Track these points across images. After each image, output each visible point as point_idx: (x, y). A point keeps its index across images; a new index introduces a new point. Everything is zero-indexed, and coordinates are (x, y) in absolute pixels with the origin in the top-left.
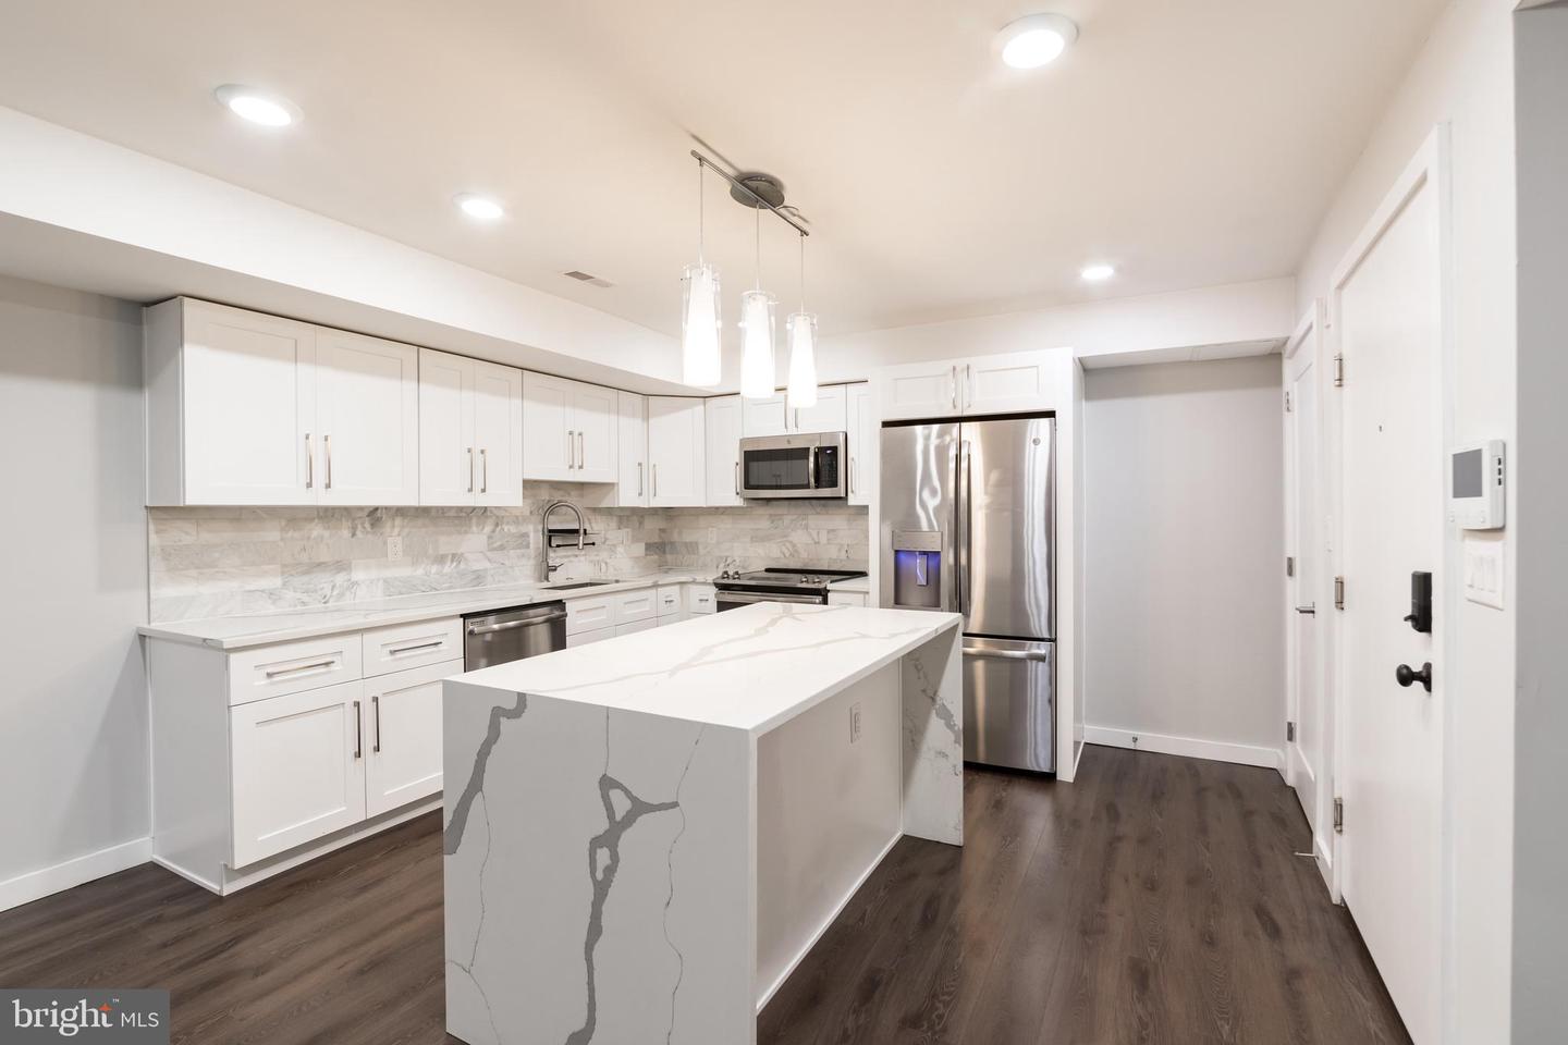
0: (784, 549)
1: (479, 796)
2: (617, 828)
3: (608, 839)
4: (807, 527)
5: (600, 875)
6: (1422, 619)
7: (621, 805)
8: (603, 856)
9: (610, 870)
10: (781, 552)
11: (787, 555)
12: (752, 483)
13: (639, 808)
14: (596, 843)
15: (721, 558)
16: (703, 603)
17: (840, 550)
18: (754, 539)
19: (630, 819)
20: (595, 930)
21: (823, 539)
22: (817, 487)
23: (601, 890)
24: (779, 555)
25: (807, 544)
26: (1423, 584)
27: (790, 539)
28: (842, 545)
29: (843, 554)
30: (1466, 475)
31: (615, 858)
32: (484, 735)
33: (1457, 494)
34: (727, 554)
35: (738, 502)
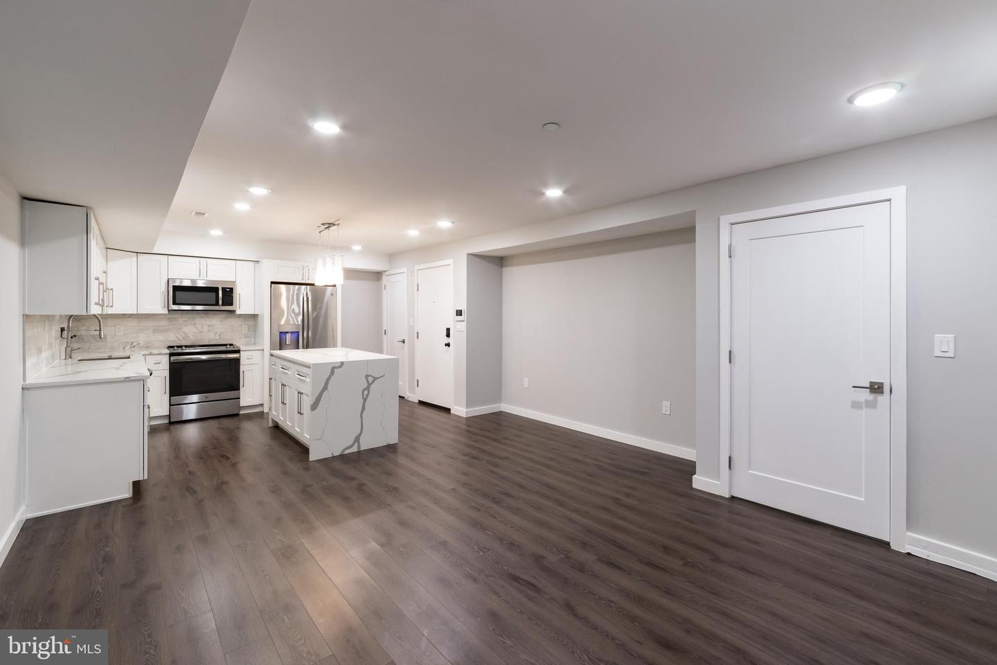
0: (178, 335)
1: (326, 391)
2: (369, 385)
3: (368, 388)
4: (194, 324)
5: (365, 397)
6: (448, 335)
7: (370, 379)
8: (366, 392)
9: (367, 395)
10: (177, 337)
11: (181, 338)
12: (177, 302)
13: (375, 379)
14: (363, 391)
15: (127, 343)
16: (157, 365)
17: (216, 335)
18: (154, 331)
19: (373, 382)
20: (363, 409)
21: (205, 329)
22: (222, 305)
23: (365, 400)
24: (175, 339)
25: (196, 333)
26: (448, 330)
27: (183, 330)
28: (217, 333)
29: (217, 336)
30: (459, 313)
31: (369, 392)
32: (329, 374)
33: (457, 315)
34: (133, 340)
35: (165, 311)
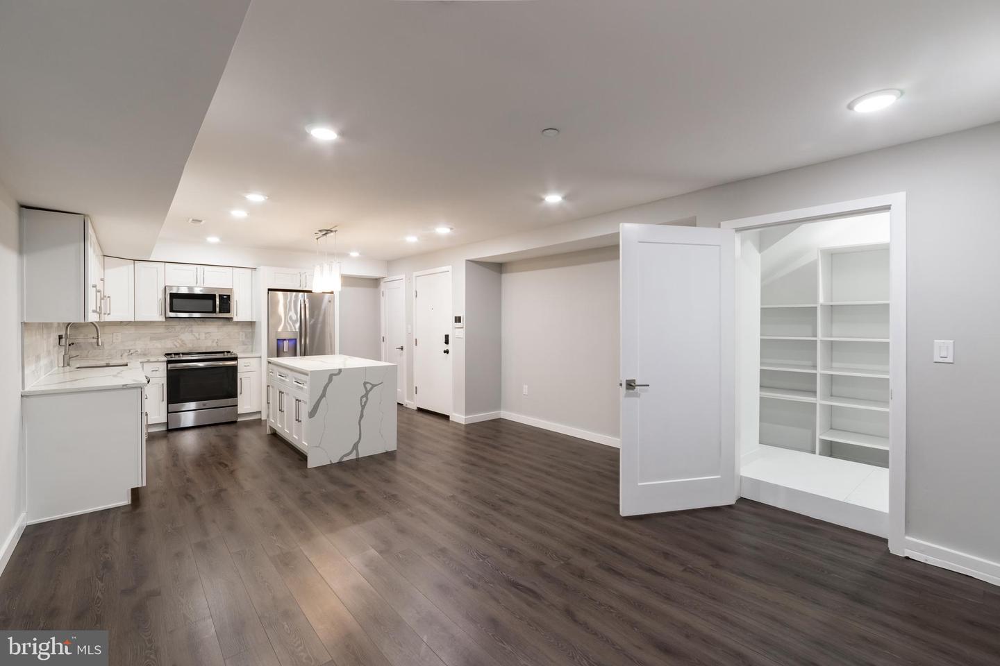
0: (175, 343)
1: (324, 398)
2: (367, 392)
3: (366, 396)
4: (192, 331)
5: (363, 404)
6: (447, 342)
7: (369, 386)
8: (364, 399)
9: (366, 402)
11: (178, 346)
12: (174, 309)
13: (373, 386)
14: (362, 397)
15: (125, 351)
18: (152, 339)
19: (371, 389)
20: (362, 416)
21: (203, 336)
22: (220, 312)
23: (363, 407)
24: (172, 346)
25: (193, 340)
26: (447, 337)
27: (180, 338)
28: (214, 340)
29: (215, 343)
30: (458, 320)
31: (367, 399)
32: (327, 381)
33: (456, 322)
34: (130, 348)
35: (162, 319)
